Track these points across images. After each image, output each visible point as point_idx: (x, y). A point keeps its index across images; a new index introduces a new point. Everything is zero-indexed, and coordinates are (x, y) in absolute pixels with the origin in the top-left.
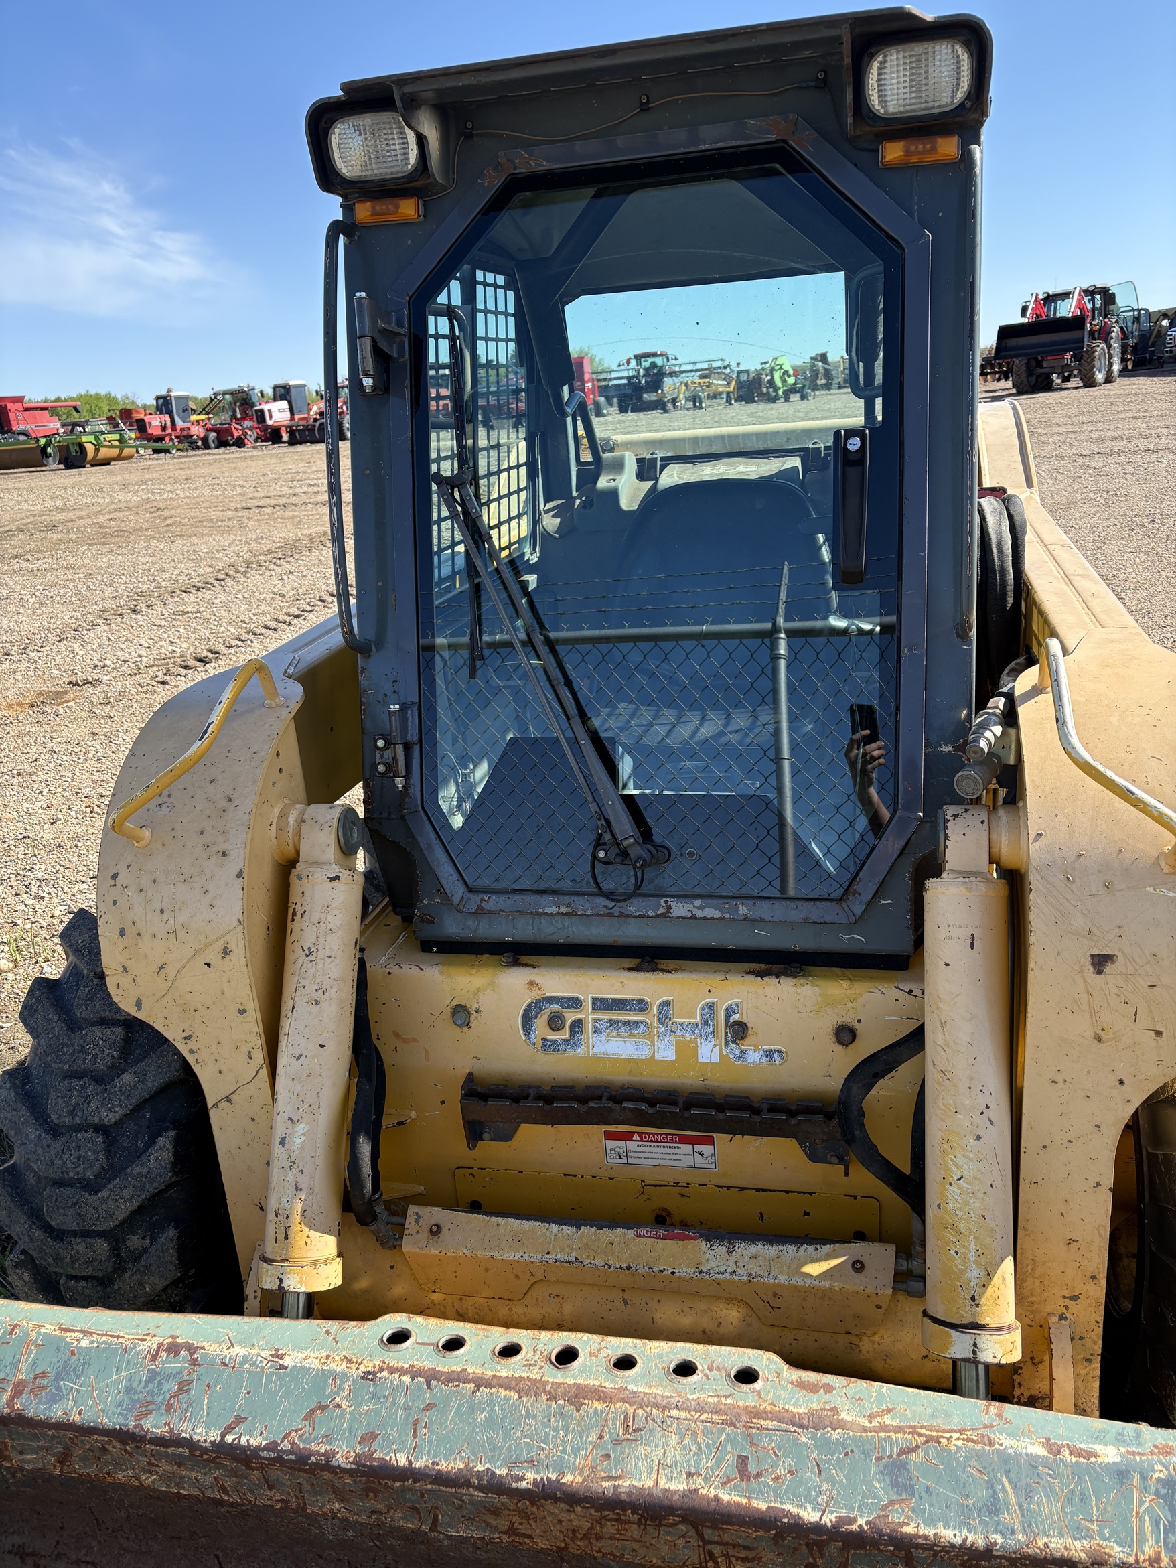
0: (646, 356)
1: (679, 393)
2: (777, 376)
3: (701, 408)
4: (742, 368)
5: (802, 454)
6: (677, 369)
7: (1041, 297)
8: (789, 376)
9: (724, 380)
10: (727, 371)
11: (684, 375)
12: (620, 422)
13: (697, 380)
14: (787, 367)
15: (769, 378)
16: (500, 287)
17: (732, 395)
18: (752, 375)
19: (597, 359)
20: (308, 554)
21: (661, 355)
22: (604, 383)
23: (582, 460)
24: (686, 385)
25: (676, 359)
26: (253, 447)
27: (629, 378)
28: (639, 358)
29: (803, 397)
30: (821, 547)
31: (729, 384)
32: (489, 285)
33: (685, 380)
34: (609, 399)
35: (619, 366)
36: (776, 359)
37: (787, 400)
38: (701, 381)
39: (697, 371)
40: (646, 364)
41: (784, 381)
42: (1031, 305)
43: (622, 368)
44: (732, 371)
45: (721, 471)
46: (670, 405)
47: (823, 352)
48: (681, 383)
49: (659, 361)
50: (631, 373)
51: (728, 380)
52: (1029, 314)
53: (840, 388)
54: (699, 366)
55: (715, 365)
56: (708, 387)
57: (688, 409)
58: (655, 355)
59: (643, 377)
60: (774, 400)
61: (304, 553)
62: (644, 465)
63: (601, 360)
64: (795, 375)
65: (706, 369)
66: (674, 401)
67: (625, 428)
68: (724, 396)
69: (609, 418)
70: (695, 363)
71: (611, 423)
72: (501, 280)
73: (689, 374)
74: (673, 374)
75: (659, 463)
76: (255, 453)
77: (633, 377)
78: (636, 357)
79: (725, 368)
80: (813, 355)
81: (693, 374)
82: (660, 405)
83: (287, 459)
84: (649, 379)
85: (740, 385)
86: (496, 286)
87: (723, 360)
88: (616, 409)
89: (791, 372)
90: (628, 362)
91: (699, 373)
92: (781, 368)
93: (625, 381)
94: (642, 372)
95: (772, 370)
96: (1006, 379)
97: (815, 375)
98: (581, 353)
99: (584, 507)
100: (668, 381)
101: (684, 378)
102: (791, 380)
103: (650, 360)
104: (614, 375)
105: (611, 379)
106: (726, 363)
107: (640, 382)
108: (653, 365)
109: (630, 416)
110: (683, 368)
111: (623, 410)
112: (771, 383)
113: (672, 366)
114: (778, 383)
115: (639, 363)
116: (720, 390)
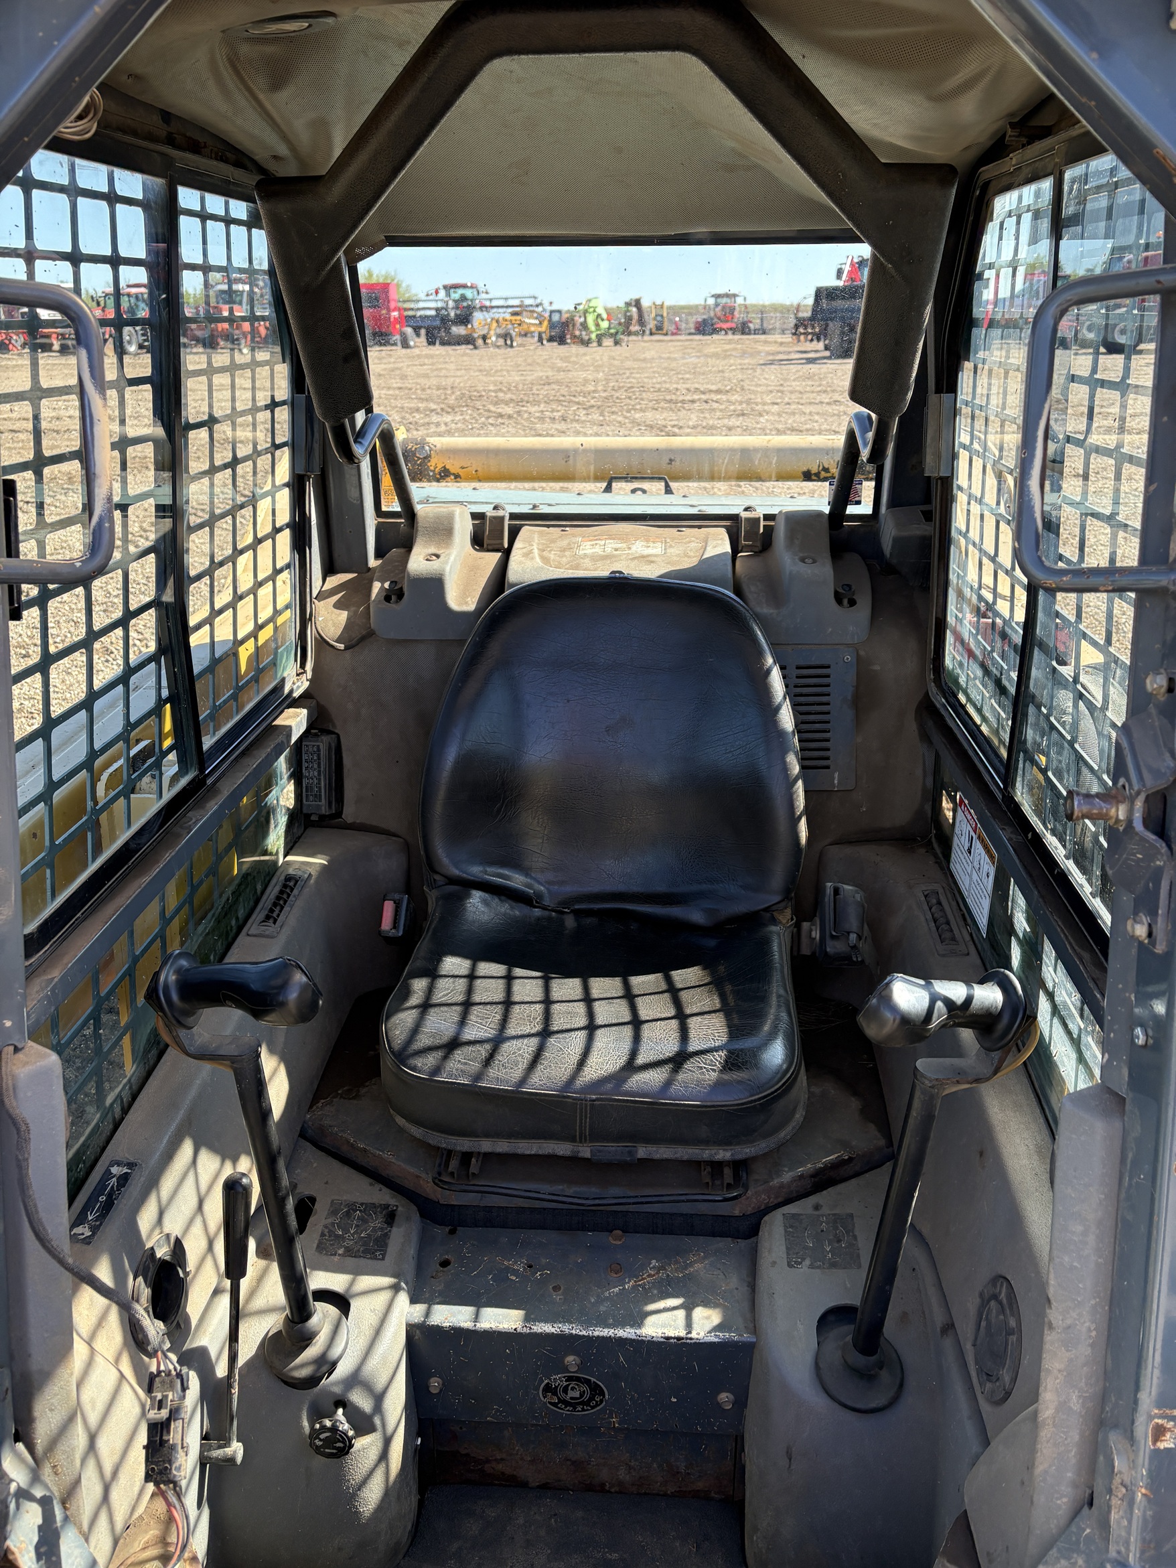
0: (456, 287)
1: (489, 329)
2: (590, 320)
3: (511, 346)
4: (554, 307)
5: (728, 523)
6: (488, 304)
7: (856, 260)
8: (603, 320)
9: (536, 318)
10: (540, 309)
11: (495, 310)
12: (427, 356)
13: (508, 317)
14: (601, 310)
15: (582, 319)
16: (239, 222)
17: (544, 335)
18: (565, 316)
19: (404, 285)
20: (63, 498)
21: (472, 287)
22: (410, 313)
23: (384, 509)
24: (497, 321)
25: (487, 293)
26: (19, 355)
27: (437, 309)
28: (448, 288)
29: (617, 343)
30: (779, 708)
31: (541, 323)
32: (214, 218)
33: (497, 316)
34: (417, 330)
35: (428, 295)
36: (589, 301)
37: (600, 344)
38: (514, 318)
39: (507, 307)
40: (456, 295)
41: (597, 325)
42: (847, 268)
43: (431, 298)
44: (544, 310)
45: (608, 550)
46: (480, 342)
47: (637, 297)
48: (492, 319)
49: (469, 294)
50: (440, 305)
51: (540, 317)
52: (844, 277)
53: (651, 334)
54: (511, 302)
55: (528, 302)
56: (520, 325)
57: (498, 347)
58: (464, 286)
59: (453, 308)
60: (587, 343)
61: (58, 497)
62: (483, 524)
63: (408, 286)
64: (609, 320)
65: (517, 306)
66: (484, 338)
67: (433, 364)
68: (536, 335)
69: (416, 351)
70: (506, 299)
71: (419, 356)
72: (239, 209)
73: (501, 310)
74: (483, 308)
75: (507, 523)
76: (20, 362)
77: (442, 308)
78: (445, 287)
79: (537, 306)
80: (628, 300)
81: (504, 310)
82: (468, 340)
83: (55, 373)
84: (458, 312)
85: (552, 325)
86: (228, 221)
87: (535, 298)
88: (423, 339)
89: (605, 316)
90: (437, 292)
91: (510, 310)
92: (594, 311)
93: (433, 313)
94: (451, 304)
95: (585, 312)
96: (819, 340)
97: (629, 319)
98: (386, 278)
99: (388, 599)
100: (478, 317)
101: (495, 314)
102: (604, 325)
103: (460, 291)
104: (421, 305)
105: (419, 309)
106: (538, 301)
107: (448, 314)
108: (463, 298)
109: (438, 350)
110: (495, 303)
111: (431, 342)
112: (584, 326)
113: (482, 299)
114: (592, 326)
115: (448, 295)
116: (532, 329)
